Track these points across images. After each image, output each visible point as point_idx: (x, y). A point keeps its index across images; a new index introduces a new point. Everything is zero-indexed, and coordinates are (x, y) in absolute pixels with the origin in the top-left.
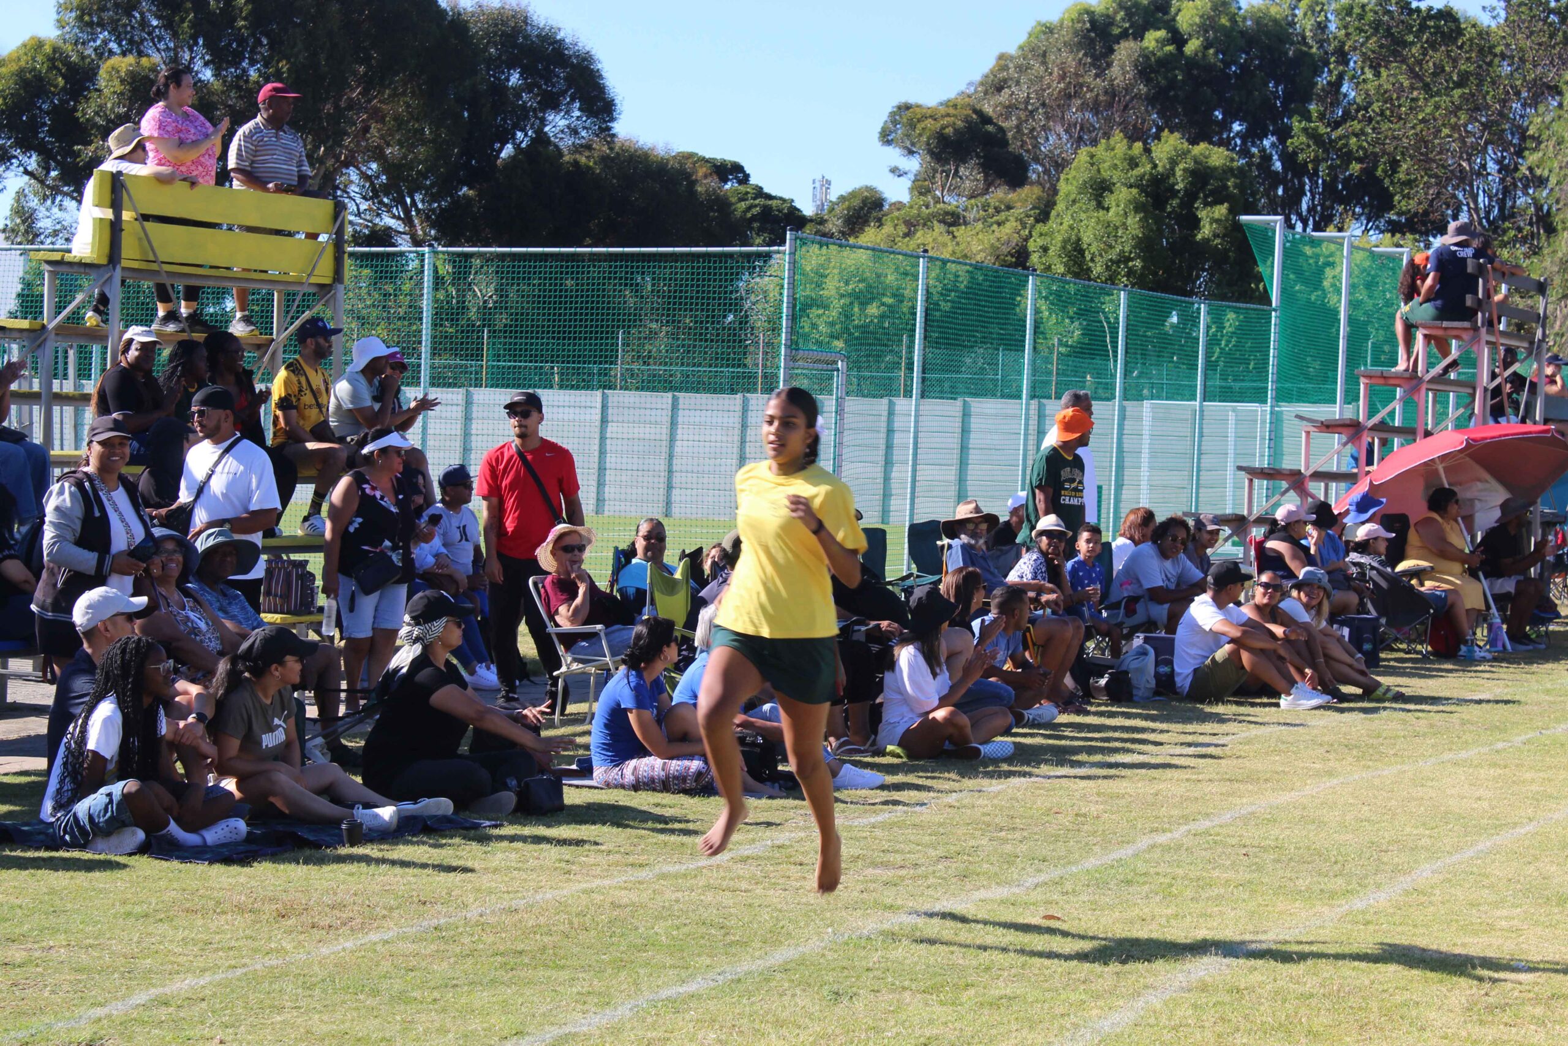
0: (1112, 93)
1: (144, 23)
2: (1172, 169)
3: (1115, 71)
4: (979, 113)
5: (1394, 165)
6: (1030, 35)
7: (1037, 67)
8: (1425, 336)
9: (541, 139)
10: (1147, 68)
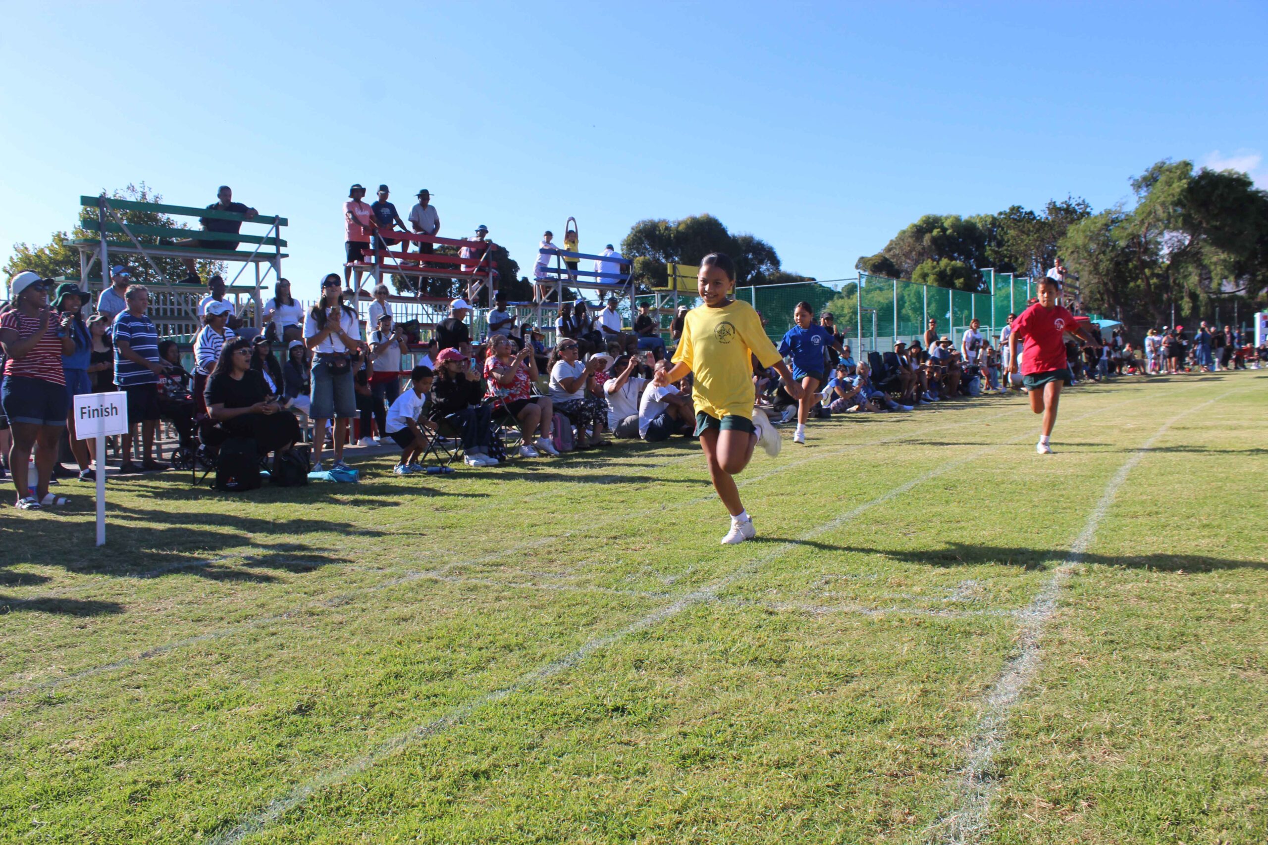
0: (924, 249)
1: (646, 249)
2: (945, 270)
3: (925, 243)
4: (885, 258)
5: (1017, 259)
6: (898, 234)
7: (902, 243)
9: (759, 273)
10: (934, 240)
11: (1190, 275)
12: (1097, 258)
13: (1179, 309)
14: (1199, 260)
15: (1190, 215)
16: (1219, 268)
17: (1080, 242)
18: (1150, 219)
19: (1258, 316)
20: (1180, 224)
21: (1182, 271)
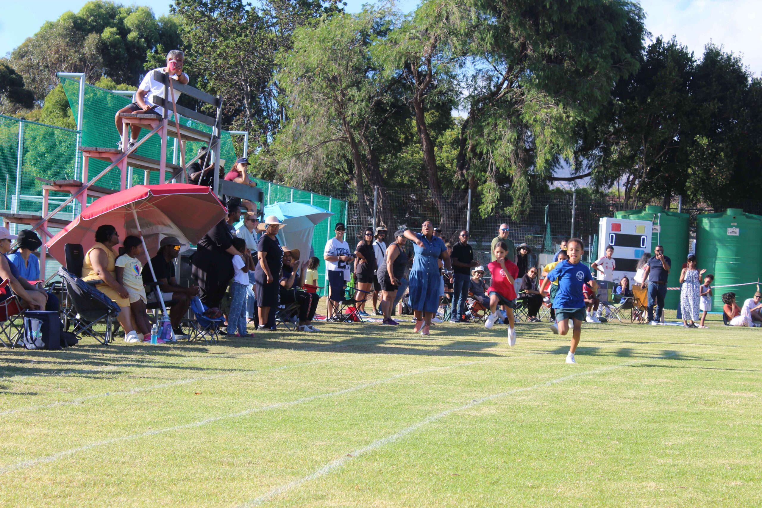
0: (83, 60)
2: (105, 98)
3: (86, 50)
4: (7, 67)
6: (41, 28)
7: (44, 45)
8: (127, 124)
10: (104, 47)
11: (500, 138)
12: (344, 95)
13: (478, 199)
14: (518, 114)
15: (506, 30)
16: (548, 132)
17: (314, 60)
18: (439, 31)
19: (604, 223)
20: (489, 47)
21: (486, 131)
